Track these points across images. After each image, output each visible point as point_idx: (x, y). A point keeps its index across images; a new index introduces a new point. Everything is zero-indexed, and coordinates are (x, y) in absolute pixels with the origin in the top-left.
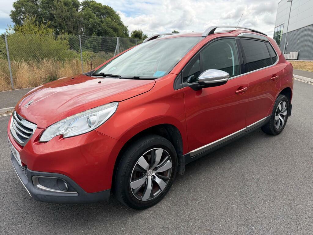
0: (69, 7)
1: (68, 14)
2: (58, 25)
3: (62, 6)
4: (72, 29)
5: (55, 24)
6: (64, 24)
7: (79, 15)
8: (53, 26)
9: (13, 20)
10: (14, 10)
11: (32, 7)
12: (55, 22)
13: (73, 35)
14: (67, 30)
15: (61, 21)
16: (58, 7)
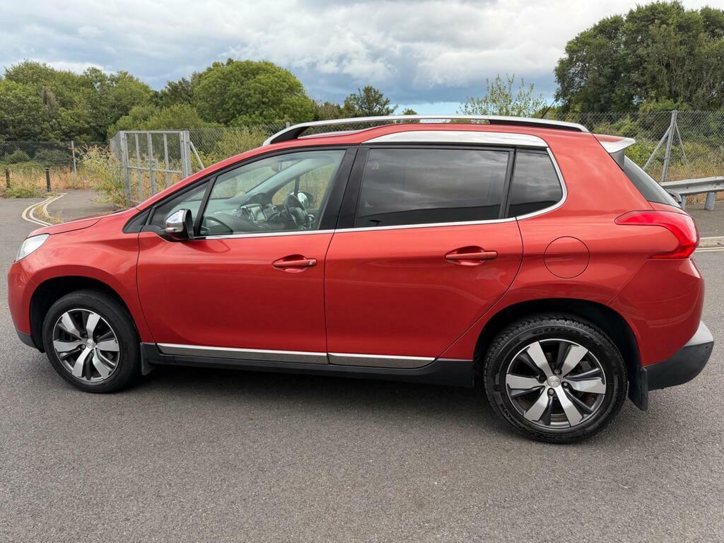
0: (690, 34)
1: (681, 51)
2: (649, 81)
3: (670, 35)
4: (679, 88)
5: (641, 78)
6: (663, 77)
7: (712, 50)
8: (637, 83)
9: (560, 78)
10: (566, 56)
11: (601, 46)
12: (642, 75)
13: (675, 102)
14: (668, 89)
15: (656, 69)
16: (658, 38)
